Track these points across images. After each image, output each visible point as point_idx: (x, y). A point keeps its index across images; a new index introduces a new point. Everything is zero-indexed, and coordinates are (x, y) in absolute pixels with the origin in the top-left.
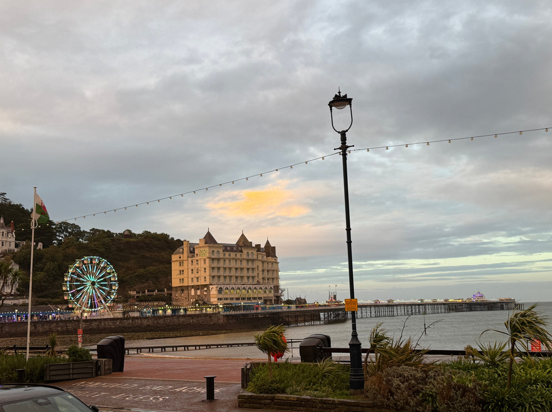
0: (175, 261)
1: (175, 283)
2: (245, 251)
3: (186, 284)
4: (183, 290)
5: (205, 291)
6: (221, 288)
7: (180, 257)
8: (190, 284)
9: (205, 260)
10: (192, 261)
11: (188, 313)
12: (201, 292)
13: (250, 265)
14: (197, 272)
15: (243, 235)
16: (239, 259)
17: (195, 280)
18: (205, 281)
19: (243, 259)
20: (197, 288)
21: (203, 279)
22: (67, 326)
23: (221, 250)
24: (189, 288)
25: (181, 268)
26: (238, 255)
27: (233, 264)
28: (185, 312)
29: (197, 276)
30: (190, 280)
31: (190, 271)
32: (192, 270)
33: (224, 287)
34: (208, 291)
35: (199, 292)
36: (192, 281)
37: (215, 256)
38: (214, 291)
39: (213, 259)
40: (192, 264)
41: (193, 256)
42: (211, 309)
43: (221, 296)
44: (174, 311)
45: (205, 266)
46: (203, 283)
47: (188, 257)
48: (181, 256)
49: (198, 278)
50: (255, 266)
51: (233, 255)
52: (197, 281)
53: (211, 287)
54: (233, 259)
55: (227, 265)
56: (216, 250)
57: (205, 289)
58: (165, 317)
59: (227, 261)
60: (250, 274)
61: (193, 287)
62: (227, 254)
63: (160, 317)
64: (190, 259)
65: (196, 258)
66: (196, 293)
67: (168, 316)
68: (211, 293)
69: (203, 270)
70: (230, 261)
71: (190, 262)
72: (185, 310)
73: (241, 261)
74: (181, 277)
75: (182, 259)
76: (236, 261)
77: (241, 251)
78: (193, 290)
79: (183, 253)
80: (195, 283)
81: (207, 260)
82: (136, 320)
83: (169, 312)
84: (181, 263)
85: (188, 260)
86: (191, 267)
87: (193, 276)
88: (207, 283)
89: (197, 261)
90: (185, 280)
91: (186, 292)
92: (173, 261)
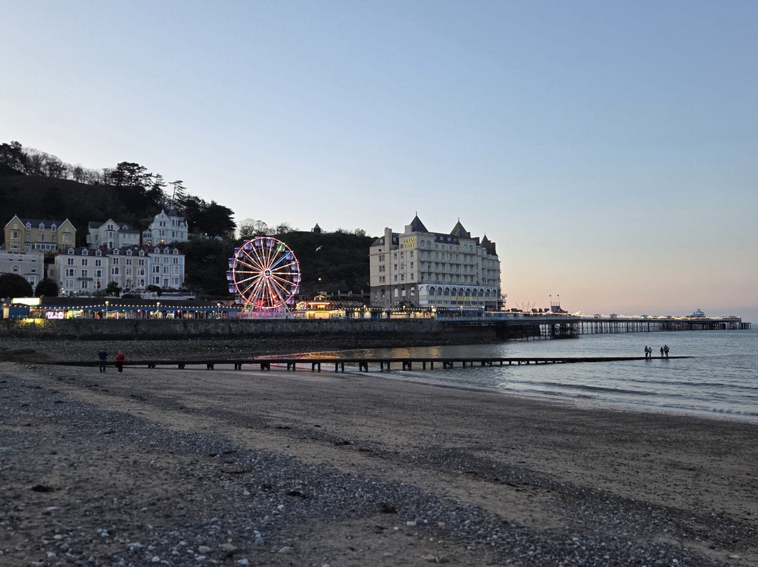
0: (374, 255)
1: (374, 282)
2: (462, 242)
3: (387, 283)
4: (383, 291)
5: (413, 291)
6: (433, 288)
7: (380, 250)
8: (394, 283)
9: (412, 252)
10: (395, 255)
11: (392, 317)
12: (407, 292)
13: (468, 261)
14: (402, 268)
15: (459, 224)
16: (454, 253)
17: (399, 277)
18: (412, 278)
19: (460, 253)
20: (402, 287)
21: (409, 276)
22: (230, 328)
23: (432, 240)
24: (392, 289)
25: (382, 264)
26: (454, 247)
27: (447, 259)
28: (389, 315)
29: (402, 272)
30: (393, 277)
31: (393, 267)
32: (396, 265)
33: (437, 286)
34: (416, 291)
35: (404, 293)
36: (396, 280)
37: (425, 247)
38: (423, 291)
39: (423, 251)
40: (396, 258)
41: (396, 249)
42: (422, 314)
43: (432, 298)
44: (373, 313)
45: (412, 260)
46: (409, 281)
47: (391, 249)
48: (381, 247)
49: (402, 276)
50: (474, 262)
51: (447, 246)
52: (402, 279)
53: (420, 286)
54: (447, 252)
55: (440, 259)
56: (426, 240)
57: (413, 289)
58: (362, 320)
59: (440, 254)
60: (468, 271)
61: (396, 286)
62: (440, 245)
63: (356, 321)
64: (393, 251)
65: (400, 250)
66: (400, 294)
67: (366, 320)
68: (420, 294)
69: (409, 264)
70: (443, 254)
71: (393, 255)
72: (389, 313)
73: (457, 255)
74: (382, 274)
75: (382, 251)
76: (451, 255)
77: (457, 243)
78: (396, 290)
79: (384, 244)
80: (399, 281)
81: (415, 252)
82: (325, 324)
83: (368, 315)
84: (382, 258)
85: (390, 253)
86: (394, 262)
87: (396, 273)
88: (415, 281)
89: (402, 253)
90: (387, 278)
91: (387, 293)
92: (372, 255)
